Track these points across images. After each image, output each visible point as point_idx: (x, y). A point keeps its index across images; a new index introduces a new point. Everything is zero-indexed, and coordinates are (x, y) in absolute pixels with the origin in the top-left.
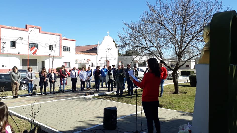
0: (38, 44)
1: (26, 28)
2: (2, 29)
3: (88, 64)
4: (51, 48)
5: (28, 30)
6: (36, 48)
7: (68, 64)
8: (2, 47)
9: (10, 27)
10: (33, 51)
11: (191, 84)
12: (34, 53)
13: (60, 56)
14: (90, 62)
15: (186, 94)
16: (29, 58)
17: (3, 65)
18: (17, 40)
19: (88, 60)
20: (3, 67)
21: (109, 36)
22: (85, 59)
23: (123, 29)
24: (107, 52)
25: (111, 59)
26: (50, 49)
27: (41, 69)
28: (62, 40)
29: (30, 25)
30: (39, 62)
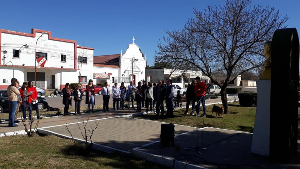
0: (47, 54)
1: (32, 33)
2: (2, 34)
3: (109, 79)
4: (63, 58)
5: (35, 35)
6: (45, 59)
7: (84, 79)
8: (2, 58)
9: (13, 32)
10: (41, 63)
11: (240, 103)
12: (43, 65)
13: (74, 68)
14: (111, 77)
15: (237, 114)
16: (36, 72)
17: (4, 80)
18: (22, 49)
19: (110, 74)
20: (4, 82)
21: (134, 43)
22: (105, 73)
23: (163, 38)
24: (133, 64)
25: (137, 72)
26: (62, 60)
27: (51, 85)
28: (77, 49)
29: (37, 29)
30: (47, 76)
